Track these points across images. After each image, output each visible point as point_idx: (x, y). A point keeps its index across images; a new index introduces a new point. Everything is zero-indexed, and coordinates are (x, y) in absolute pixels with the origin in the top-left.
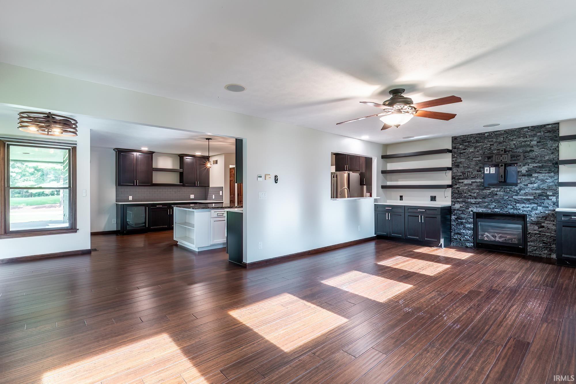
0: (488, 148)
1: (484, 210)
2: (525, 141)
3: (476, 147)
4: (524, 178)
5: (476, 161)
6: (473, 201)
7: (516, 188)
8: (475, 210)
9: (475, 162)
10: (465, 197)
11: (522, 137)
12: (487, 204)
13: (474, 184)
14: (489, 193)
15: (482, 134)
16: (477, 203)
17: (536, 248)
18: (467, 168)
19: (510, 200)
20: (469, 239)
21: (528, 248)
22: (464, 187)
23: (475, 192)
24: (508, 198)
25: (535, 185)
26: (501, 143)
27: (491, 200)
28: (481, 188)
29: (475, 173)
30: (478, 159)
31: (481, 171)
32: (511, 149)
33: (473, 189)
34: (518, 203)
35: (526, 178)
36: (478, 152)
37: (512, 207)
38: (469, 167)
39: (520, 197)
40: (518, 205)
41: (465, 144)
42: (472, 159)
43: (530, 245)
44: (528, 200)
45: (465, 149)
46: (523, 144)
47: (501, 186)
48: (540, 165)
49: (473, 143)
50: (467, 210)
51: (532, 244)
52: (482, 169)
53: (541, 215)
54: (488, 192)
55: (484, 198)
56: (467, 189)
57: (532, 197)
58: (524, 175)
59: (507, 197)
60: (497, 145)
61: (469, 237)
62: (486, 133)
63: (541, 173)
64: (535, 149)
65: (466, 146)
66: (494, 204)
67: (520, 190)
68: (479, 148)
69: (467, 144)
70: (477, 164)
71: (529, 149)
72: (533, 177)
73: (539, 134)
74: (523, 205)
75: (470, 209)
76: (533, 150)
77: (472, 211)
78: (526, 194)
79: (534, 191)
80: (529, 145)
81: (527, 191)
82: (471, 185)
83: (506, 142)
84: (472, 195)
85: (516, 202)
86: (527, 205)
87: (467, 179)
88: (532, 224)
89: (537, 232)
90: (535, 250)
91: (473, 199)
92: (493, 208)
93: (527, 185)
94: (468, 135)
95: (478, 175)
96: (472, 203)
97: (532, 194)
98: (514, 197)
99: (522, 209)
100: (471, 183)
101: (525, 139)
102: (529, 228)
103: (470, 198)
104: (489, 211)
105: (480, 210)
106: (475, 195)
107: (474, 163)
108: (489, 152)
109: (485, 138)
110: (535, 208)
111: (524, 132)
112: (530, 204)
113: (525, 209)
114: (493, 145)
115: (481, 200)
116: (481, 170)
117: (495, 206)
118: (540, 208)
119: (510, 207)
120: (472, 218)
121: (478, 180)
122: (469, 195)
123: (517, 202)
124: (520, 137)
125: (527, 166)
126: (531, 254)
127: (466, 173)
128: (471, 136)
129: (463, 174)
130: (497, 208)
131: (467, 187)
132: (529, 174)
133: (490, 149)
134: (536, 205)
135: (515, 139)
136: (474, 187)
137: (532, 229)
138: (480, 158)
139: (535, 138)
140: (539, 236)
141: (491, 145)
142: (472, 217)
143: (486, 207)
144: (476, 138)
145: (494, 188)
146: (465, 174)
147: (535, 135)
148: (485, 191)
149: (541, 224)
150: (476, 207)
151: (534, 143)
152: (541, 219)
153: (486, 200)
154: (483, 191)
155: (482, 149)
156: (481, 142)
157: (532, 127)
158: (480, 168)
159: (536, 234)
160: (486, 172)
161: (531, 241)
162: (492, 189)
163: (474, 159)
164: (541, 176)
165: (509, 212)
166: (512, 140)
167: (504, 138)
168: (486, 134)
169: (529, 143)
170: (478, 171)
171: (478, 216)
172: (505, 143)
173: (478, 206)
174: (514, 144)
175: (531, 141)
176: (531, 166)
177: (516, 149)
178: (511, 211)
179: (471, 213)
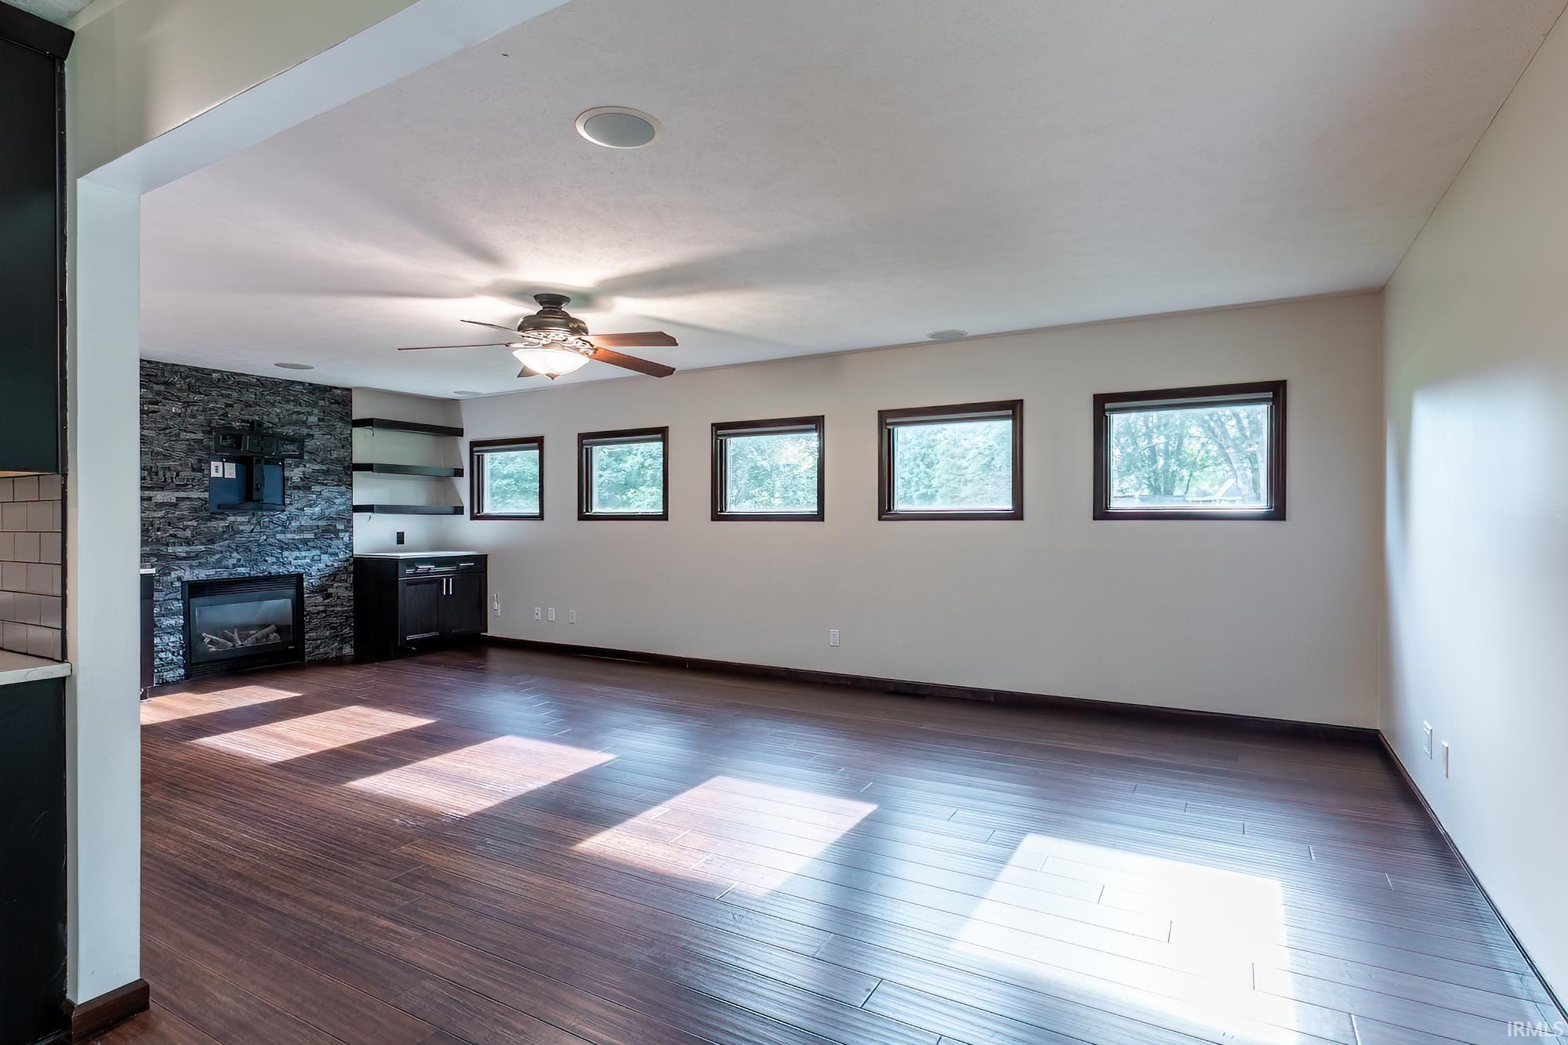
0: (221, 412)
1: (212, 572)
2: (299, 413)
3: (187, 404)
4: (296, 494)
5: (188, 440)
6: (181, 550)
7: (283, 517)
8: (188, 576)
9: (187, 443)
10: (158, 541)
11: (292, 401)
12: (218, 556)
13: (184, 505)
14: (223, 527)
15: (205, 372)
16: (192, 555)
17: (319, 641)
18: (162, 457)
19: (270, 545)
20: (172, 660)
21: (306, 646)
22: (154, 511)
23: (188, 527)
24: (266, 540)
25: (317, 510)
26: (250, 406)
27: (229, 546)
28: (203, 514)
29: (186, 474)
30: (193, 436)
31: (202, 470)
32: (271, 425)
33: (181, 518)
34: (287, 549)
35: (301, 493)
36: (193, 416)
37: (275, 560)
38: (167, 457)
39: (290, 536)
40: (286, 553)
41: (156, 387)
42: (177, 435)
43: (308, 640)
44: (305, 542)
45: (156, 403)
46: (294, 417)
47: (251, 513)
48: (324, 468)
49: (180, 390)
50: (165, 578)
51: (313, 634)
52: (204, 466)
53: (327, 571)
54: (221, 525)
55: (212, 541)
56: (163, 517)
57: (311, 536)
58: (298, 488)
59: (265, 537)
60: (242, 410)
61: (170, 655)
62: (214, 371)
63: (326, 485)
64: (316, 432)
65: (158, 393)
66: (235, 554)
67: (290, 519)
68: (195, 408)
69: (162, 388)
70: (190, 451)
71: (305, 431)
72: (313, 493)
73: (321, 403)
74: (297, 553)
75: (174, 575)
76: (313, 435)
77: (179, 579)
78: (301, 529)
79: (315, 523)
80: (304, 423)
81: (303, 523)
82: (175, 505)
83: (260, 406)
84: (180, 533)
85: (282, 549)
86: (304, 554)
87: (162, 489)
88: (312, 592)
89: (321, 608)
90: (318, 647)
91: (182, 545)
92: (234, 566)
93: (302, 510)
94: (166, 365)
95: (194, 479)
96: (178, 558)
97: (310, 529)
98: (279, 536)
99: (296, 561)
100: (174, 500)
101: (298, 409)
102: (307, 602)
103: (174, 543)
104: (225, 575)
105: (202, 574)
106: (188, 533)
107: (181, 446)
108: (223, 422)
109: (213, 384)
110: (316, 558)
111: (295, 391)
112: (309, 550)
113: (299, 562)
114: (231, 406)
115: (202, 548)
116: (200, 467)
117: (239, 560)
118: (325, 557)
119: (270, 559)
120: (178, 600)
121: (194, 495)
122: (171, 535)
123: (284, 546)
124: (288, 402)
125: (301, 469)
126: (310, 658)
127: (161, 473)
128: (174, 368)
129: (149, 474)
130: (242, 566)
131: (161, 514)
132: (305, 486)
133: (225, 415)
134: (318, 552)
135: (279, 403)
136: (184, 513)
137: (313, 603)
138: (200, 436)
139: (316, 411)
140: (324, 615)
141: (227, 405)
142: (179, 597)
143: (218, 564)
144: (187, 377)
145: (234, 515)
146: (157, 474)
147: (315, 404)
148: (213, 524)
149: (327, 590)
150: (191, 567)
151: (313, 419)
152: (327, 580)
153: (216, 547)
154: (209, 524)
155: (204, 410)
156: (200, 393)
157: (310, 384)
158: (200, 461)
159: (319, 613)
160: (214, 474)
161: (311, 630)
162: (231, 518)
163: (183, 435)
164: (326, 492)
165: (270, 573)
166: (273, 405)
167: (256, 394)
168: (214, 375)
169: (305, 418)
170: (194, 470)
171: (195, 590)
172: (258, 408)
173: (194, 563)
174: (278, 415)
175: (310, 414)
176: (310, 467)
177: (281, 426)
178: (275, 569)
179: (178, 584)
